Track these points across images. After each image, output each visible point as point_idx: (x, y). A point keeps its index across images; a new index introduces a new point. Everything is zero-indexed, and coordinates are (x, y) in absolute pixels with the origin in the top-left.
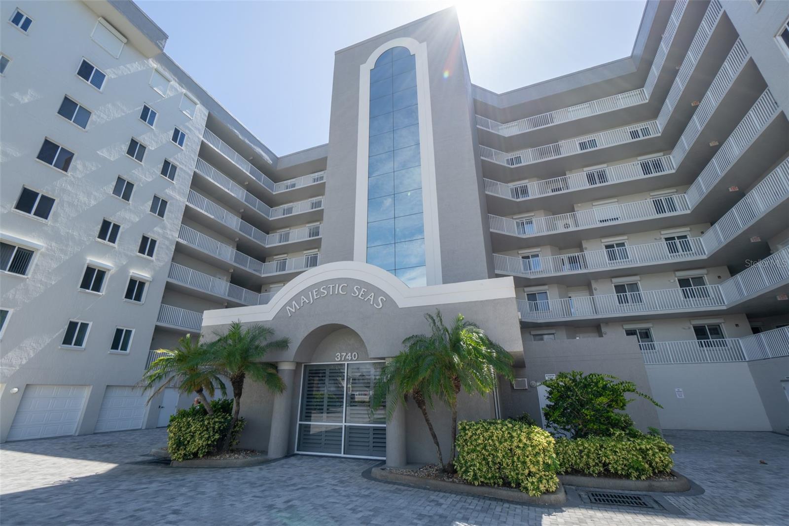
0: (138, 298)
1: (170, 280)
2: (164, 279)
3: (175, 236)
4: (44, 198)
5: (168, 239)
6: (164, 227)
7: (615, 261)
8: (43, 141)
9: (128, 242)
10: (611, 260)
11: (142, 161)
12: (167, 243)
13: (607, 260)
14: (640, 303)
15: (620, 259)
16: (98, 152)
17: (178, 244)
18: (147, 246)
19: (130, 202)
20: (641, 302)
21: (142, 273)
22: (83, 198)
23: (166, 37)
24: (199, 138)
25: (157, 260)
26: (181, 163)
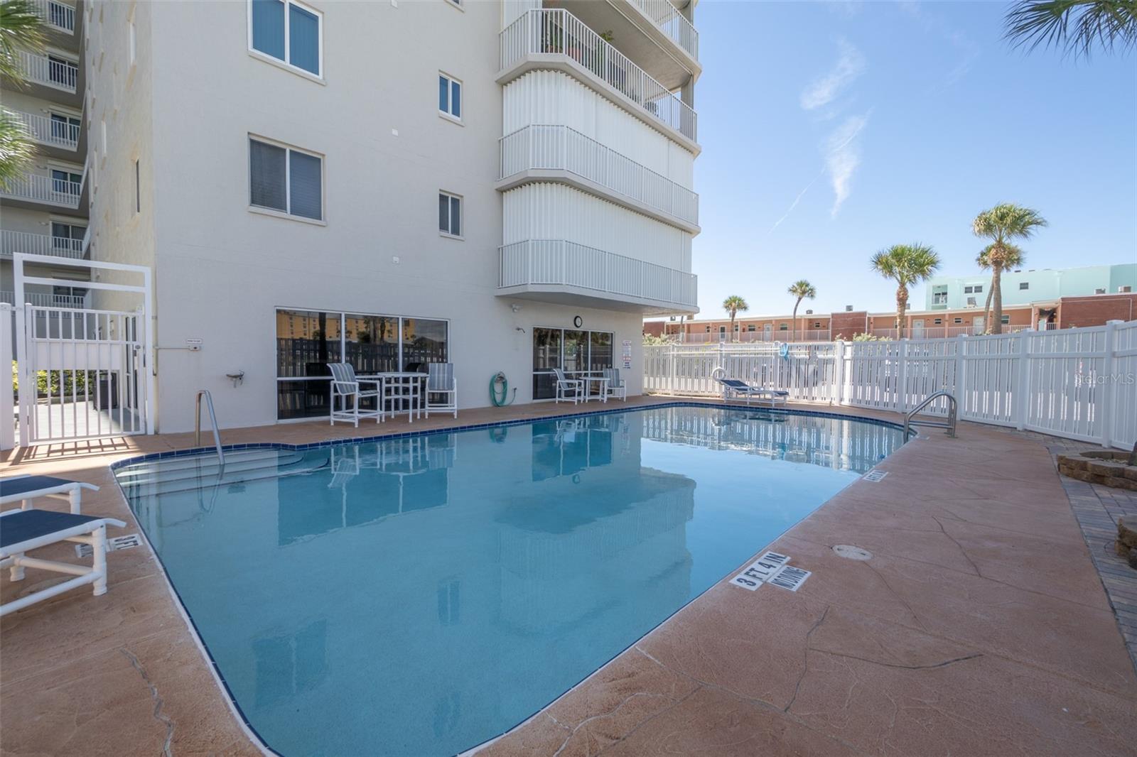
7: (62, 193)
10: (56, 190)
13: (51, 189)
14: (65, 249)
15: (71, 193)
20: (67, 247)
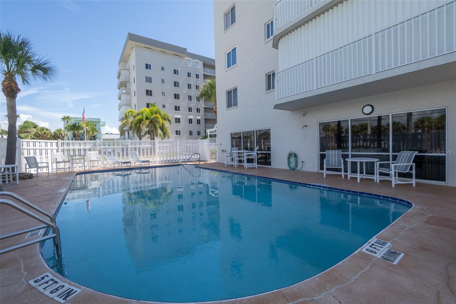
0: (200, 124)
1: (205, 118)
2: (204, 117)
3: (203, 106)
4: (178, 107)
5: (202, 107)
6: (200, 104)
8: (174, 95)
9: (194, 111)
11: (192, 88)
12: (202, 108)
16: (183, 92)
17: (205, 108)
18: (198, 110)
19: (192, 101)
21: (199, 118)
22: (184, 104)
23: (186, 49)
24: (202, 73)
25: (201, 113)
26: (200, 84)
